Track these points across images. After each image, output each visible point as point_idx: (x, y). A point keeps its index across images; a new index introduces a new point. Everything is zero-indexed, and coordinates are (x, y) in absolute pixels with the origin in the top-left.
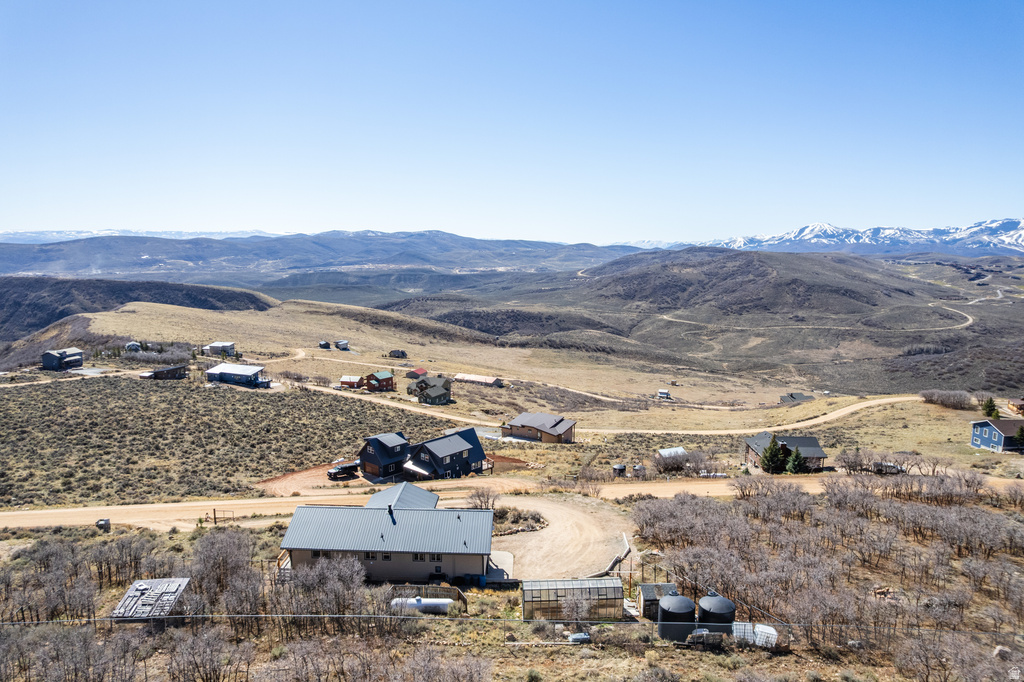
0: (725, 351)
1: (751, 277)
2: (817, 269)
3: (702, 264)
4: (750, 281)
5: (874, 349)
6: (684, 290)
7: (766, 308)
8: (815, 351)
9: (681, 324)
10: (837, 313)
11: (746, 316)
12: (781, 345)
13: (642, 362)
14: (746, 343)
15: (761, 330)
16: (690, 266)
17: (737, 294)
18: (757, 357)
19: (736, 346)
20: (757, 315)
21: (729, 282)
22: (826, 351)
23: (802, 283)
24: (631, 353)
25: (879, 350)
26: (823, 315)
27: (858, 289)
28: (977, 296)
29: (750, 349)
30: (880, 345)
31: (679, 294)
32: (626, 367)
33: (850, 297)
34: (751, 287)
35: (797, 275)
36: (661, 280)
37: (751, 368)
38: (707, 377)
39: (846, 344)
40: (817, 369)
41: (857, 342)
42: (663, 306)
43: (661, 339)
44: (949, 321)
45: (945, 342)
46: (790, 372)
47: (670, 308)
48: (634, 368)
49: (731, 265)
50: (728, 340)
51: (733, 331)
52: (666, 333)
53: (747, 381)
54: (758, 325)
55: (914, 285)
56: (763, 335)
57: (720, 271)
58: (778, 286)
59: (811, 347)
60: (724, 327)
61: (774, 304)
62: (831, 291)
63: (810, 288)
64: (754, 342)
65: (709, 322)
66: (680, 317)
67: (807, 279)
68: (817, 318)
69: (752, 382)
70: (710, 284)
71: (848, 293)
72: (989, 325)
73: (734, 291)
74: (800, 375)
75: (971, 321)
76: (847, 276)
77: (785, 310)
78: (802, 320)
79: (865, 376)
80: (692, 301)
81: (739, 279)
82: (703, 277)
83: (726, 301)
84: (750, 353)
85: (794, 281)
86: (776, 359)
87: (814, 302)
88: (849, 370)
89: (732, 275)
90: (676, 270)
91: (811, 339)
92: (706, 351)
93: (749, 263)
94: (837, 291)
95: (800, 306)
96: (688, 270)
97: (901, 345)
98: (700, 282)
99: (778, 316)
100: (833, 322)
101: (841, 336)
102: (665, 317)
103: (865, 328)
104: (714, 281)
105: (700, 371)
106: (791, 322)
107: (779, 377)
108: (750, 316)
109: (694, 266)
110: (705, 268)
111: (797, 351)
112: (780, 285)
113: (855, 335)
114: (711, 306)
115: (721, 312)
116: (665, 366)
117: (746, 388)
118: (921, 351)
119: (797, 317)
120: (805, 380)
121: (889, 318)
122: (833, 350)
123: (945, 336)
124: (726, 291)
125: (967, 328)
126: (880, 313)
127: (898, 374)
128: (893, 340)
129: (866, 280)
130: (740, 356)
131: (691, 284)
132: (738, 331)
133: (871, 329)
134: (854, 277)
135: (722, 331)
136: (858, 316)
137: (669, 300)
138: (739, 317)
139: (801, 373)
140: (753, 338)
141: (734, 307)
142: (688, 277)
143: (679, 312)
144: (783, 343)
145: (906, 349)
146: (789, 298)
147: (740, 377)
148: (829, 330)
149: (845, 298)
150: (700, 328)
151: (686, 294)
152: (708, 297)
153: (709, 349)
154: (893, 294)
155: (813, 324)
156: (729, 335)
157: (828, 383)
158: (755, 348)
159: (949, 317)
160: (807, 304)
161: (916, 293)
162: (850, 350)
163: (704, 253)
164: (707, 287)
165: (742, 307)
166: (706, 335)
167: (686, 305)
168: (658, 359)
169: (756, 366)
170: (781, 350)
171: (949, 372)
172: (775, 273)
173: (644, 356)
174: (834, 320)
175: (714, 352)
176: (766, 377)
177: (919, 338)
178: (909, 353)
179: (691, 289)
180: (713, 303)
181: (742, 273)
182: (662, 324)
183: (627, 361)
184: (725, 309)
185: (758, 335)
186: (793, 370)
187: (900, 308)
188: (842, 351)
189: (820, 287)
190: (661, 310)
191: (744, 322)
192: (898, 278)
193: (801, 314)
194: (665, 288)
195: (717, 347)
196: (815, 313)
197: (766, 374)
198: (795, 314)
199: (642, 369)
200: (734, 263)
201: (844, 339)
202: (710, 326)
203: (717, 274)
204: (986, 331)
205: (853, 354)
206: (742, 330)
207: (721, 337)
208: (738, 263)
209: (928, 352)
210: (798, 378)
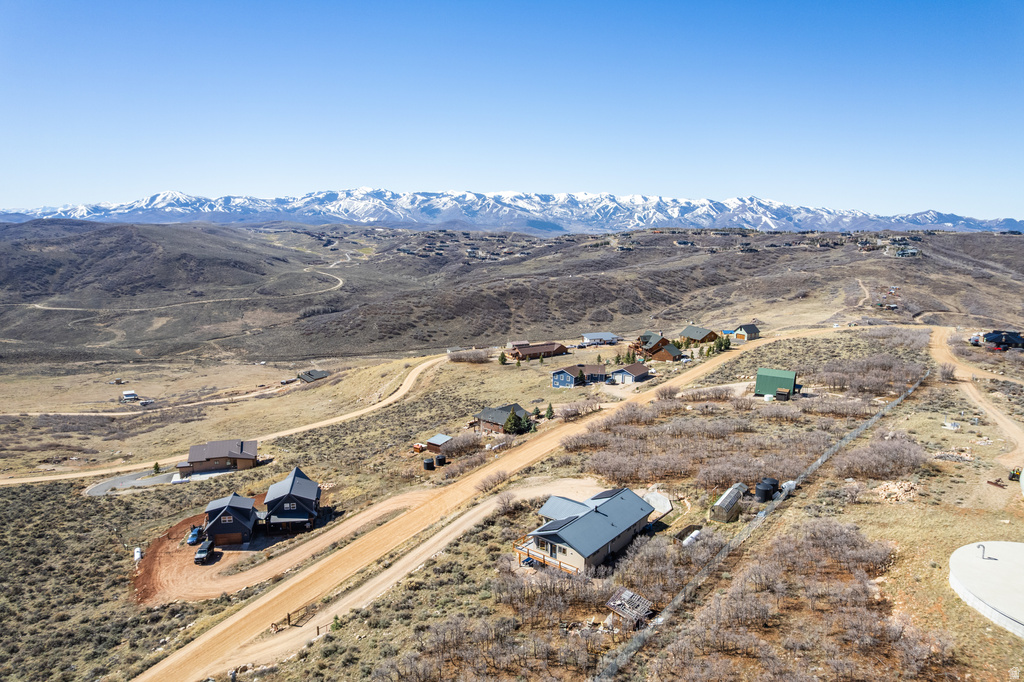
0: (129, 336)
1: (135, 254)
2: (199, 241)
3: (68, 241)
4: (135, 258)
5: (275, 315)
6: (53, 272)
7: (160, 286)
8: (224, 324)
9: (63, 313)
10: (232, 285)
11: (140, 296)
12: (188, 322)
13: (45, 364)
14: (150, 325)
15: (162, 309)
16: (53, 244)
17: (123, 273)
18: (168, 338)
19: (141, 330)
20: (154, 294)
21: (109, 261)
22: (233, 323)
23: (192, 258)
24: (26, 355)
25: (280, 315)
26: (220, 288)
27: (245, 260)
28: (333, 260)
29: (157, 331)
30: (280, 311)
31: (47, 277)
32: (31, 374)
33: (241, 268)
34: (137, 264)
35: (185, 250)
36: (17, 262)
37: (172, 351)
38: (139, 368)
39: (249, 313)
40: (239, 342)
41: (259, 311)
42: (28, 293)
43: (41, 332)
44: (327, 284)
45: (329, 302)
46: (214, 349)
47: (40, 295)
48: (43, 373)
49: (106, 242)
50: (129, 325)
51: (131, 314)
52: (45, 325)
53: (180, 365)
54: (157, 305)
55: (285, 253)
56: (165, 315)
57: (94, 248)
58: (167, 262)
59: (218, 321)
60: (119, 311)
61: (169, 281)
62: (222, 264)
63: (201, 262)
64: (159, 323)
65: (99, 307)
66: (59, 304)
67: (195, 252)
68: (216, 292)
69: (187, 366)
70: (86, 263)
71: (237, 264)
72: (355, 284)
73: (118, 270)
74: (226, 350)
75: (341, 283)
76: (228, 247)
77: (181, 286)
78: (201, 295)
79: (287, 342)
80: (68, 284)
81: (121, 256)
82: (74, 256)
83: (112, 282)
84: (159, 335)
85: (184, 256)
86: (189, 338)
87: (208, 275)
88: (270, 338)
89: (111, 252)
90: (34, 249)
91: (215, 313)
92: (107, 340)
93: (128, 239)
94: (227, 263)
95: (195, 280)
96: (51, 248)
97: (296, 309)
98: (71, 262)
99: (175, 293)
100: (232, 294)
101: (243, 307)
102: (38, 306)
103: (262, 296)
104: (90, 260)
105: (123, 363)
106: (191, 298)
107: (207, 356)
108: (145, 296)
109: (58, 243)
110: (74, 245)
111: (206, 327)
112: (169, 261)
113: (255, 304)
114: (94, 288)
115: (110, 295)
116: (80, 363)
117: (186, 372)
118: (313, 313)
119: (195, 292)
120: (233, 354)
121: (280, 285)
122: (240, 322)
123: (327, 296)
124: (109, 271)
125: (341, 289)
126: (270, 282)
127: (314, 336)
128: (289, 306)
129: (247, 251)
130: (150, 340)
131: (60, 265)
132: (136, 313)
133: (268, 297)
134: (235, 248)
135: (118, 315)
136: (252, 286)
137: (35, 285)
138: (132, 297)
139: (225, 347)
140: (156, 318)
141: (124, 288)
142: (52, 257)
143: (56, 298)
144: (189, 321)
145: (302, 312)
146: (181, 273)
147: (170, 362)
148: (230, 302)
149: (236, 270)
150: (91, 314)
151: (56, 277)
152: (87, 279)
153: (109, 337)
154: (273, 263)
155: (213, 298)
156: (127, 318)
157: (257, 354)
158: (161, 329)
159: (325, 280)
160: (201, 278)
161: (290, 260)
162: (257, 318)
163: (57, 227)
164: (82, 267)
165: (134, 288)
166: (100, 322)
167: (61, 288)
168: (64, 357)
169: (177, 348)
170: (190, 328)
171: (352, 328)
172: (161, 249)
173: (46, 356)
174: (232, 292)
175: (117, 339)
176: (195, 357)
177: (309, 301)
178: (305, 316)
179: (61, 270)
180: (96, 285)
181: (123, 250)
182: (36, 314)
183: (26, 366)
184: (114, 292)
185: (161, 315)
186: (216, 346)
187: (285, 275)
188: (248, 321)
189: (210, 260)
190: (28, 298)
191: (139, 303)
192: (270, 246)
193: (198, 288)
194: (26, 271)
195: (120, 334)
196: (211, 287)
197: (191, 354)
198: (192, 289)
199: (54, 372)
200: (109, 240)
201: (246, 310)
202: (101, 311)
203: (91, 252)
204: (355, 290)
205: (259, 323)
206: (141, 312)
207: (119, 322)
208: (114, 239)
209: (318, 312)
210: (225, 354)
